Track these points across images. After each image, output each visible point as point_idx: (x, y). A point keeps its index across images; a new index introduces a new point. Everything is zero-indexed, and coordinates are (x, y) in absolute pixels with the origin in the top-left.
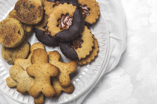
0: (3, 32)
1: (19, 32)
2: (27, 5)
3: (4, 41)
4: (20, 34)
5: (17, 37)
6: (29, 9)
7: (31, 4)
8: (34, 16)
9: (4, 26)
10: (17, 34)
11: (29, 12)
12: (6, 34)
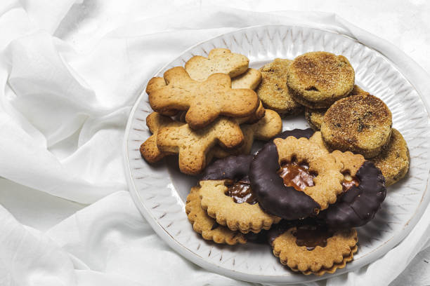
0: (326, 62)
1: (313, 88)
2: (370, 120)
3: (307, 60)
4: (308, 89)
5: (304, 82)
6: (359, 119)
7: (368, 127)
8: (339, 125)
9: (339, 68)
10: (311, 83)
11: (353, 118)
12: (319, 65)
